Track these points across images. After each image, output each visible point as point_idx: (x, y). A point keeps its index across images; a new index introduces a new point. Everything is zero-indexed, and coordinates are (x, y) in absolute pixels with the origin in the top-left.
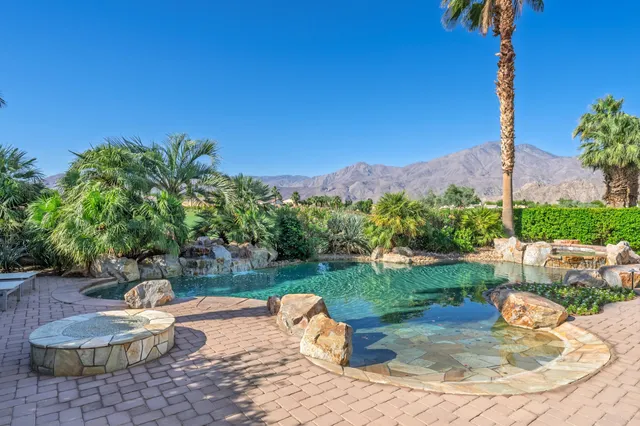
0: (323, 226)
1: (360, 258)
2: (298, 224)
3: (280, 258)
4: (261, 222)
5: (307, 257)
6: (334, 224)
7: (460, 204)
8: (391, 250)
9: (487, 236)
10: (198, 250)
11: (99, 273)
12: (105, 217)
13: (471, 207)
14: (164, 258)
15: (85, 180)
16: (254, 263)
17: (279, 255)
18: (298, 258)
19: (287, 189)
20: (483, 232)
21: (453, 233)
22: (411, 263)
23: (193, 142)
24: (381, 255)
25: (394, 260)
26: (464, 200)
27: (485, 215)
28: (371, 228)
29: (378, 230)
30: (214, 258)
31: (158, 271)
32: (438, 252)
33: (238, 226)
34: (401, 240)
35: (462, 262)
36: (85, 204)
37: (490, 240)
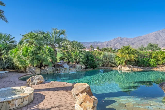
0: (101, 57)
1: (114, 68)
2: (92, 57)
3: (86, 68)
4: (79, 56)
5: (96, 67)
6: (105, 57)
7: (153, 50)
8: (125, 66)
9: (162, 61)
10: (59, 65)
11: (28, 72)
12: (29, 54)
13: (157, 51)
14: (48, 68)
15: (25, 43)
16: (77, 70)
17: (86, 67)
18: (92, 68)
19: (96, 46)
20: (161, 60)
21: (149, 60)
22: (132, 70)
23: (58, 31)
24: (121, 67)
25: (126, 69)
26: (154, 49)
27: (161, 53)
28: (117, 58)
29: (120, 59)
30: (64, 68)
31: (46, 71)
32: (143, 66)
33: (72, 57)
34: (128, 62)
35: (152, 71)
36: (23, 51)
37: (163, 63)
